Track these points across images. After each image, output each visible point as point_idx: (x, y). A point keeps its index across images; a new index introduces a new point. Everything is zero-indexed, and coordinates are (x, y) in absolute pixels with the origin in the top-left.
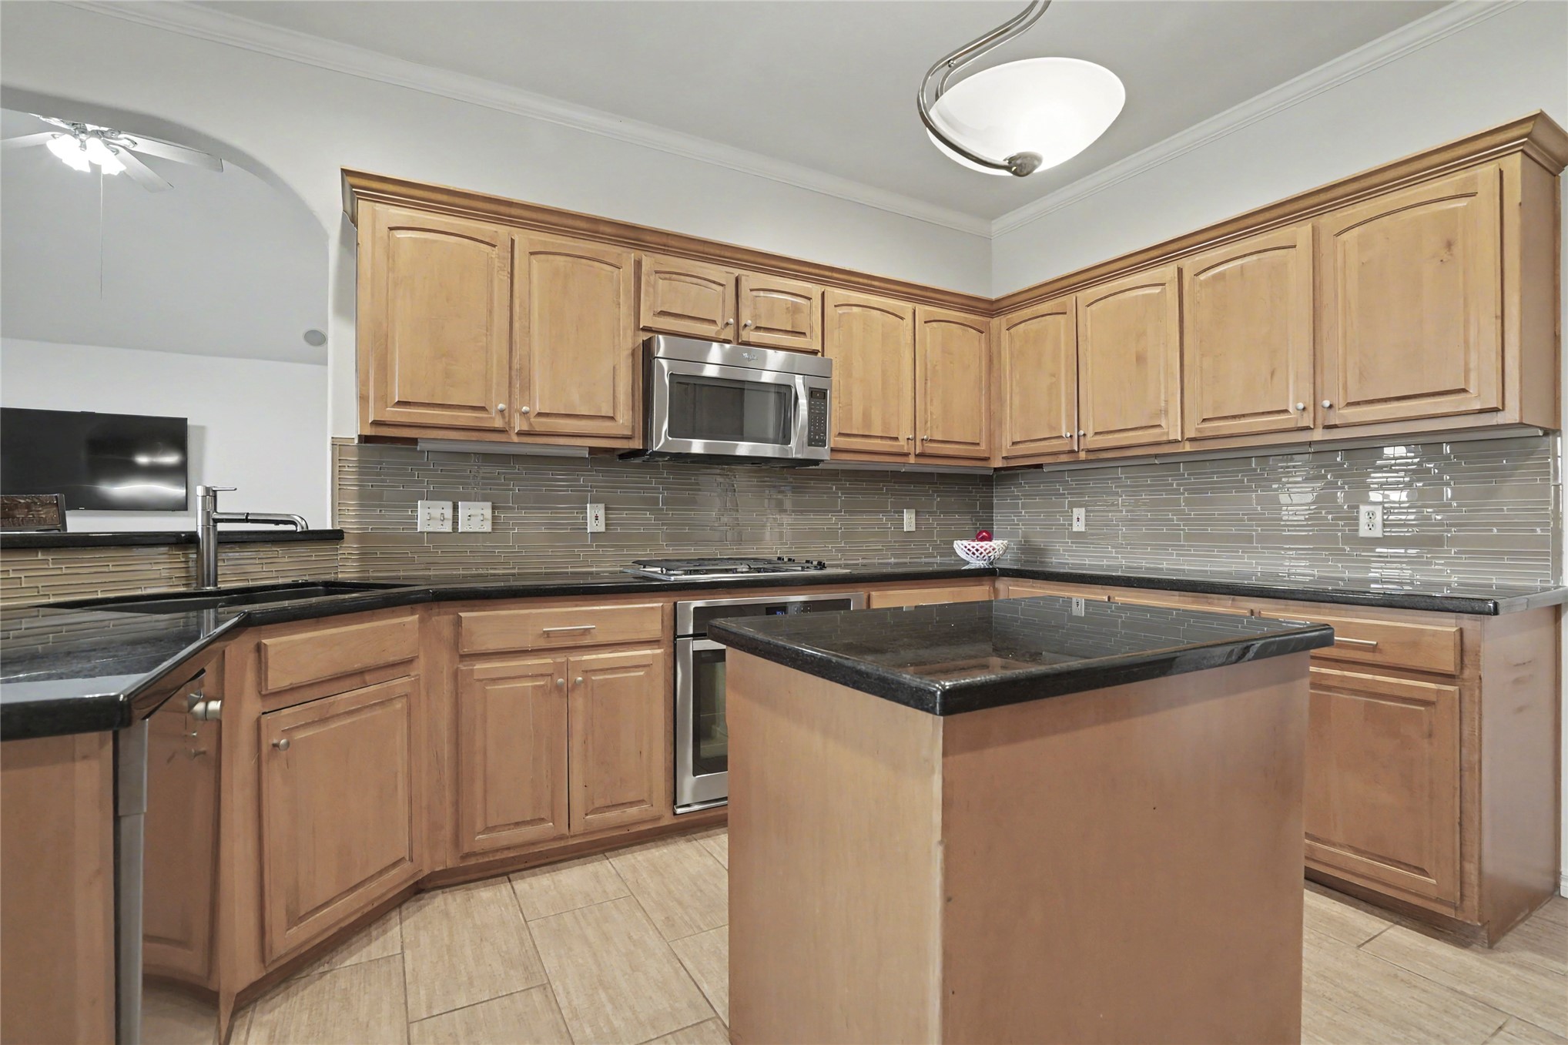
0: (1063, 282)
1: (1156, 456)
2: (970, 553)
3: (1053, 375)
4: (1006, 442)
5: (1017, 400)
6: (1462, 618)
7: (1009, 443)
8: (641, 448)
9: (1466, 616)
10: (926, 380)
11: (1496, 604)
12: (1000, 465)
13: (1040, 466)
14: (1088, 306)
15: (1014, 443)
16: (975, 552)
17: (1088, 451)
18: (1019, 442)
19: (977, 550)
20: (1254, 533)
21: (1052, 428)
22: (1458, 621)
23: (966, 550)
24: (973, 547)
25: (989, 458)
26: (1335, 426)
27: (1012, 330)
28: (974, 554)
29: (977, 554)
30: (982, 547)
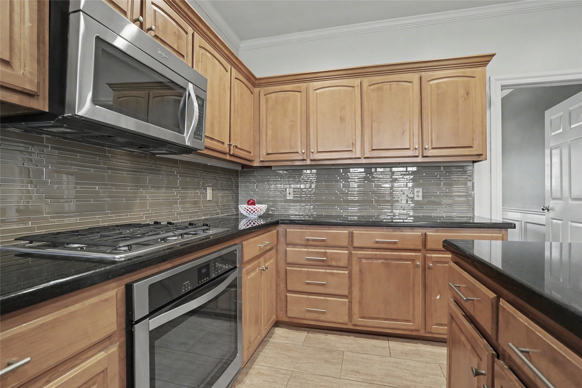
0: (300, 76)
1: (333, 165)
2: (248, 212)
3: (293, 121)
4: (263, 153)
5: (270, 133)
6: (502, 231)
7: (265, 154)
8: (48, 111)
9: (503, 229)
10: (235, 112)
11: (515, 224)
12: (258, 165)
13: (270, 167)
14: (315, 90)
15: (268, 154)
16: (251, 211)
17: (311, 160)
18: (271, 154)
19: (252, 210)
20: (374, 199)
21: (291, 147)
22: (501, 232)
23: (246, 210)
24: (250, 208)
25: (253, 161)
26: (428, 157)
27: (268, 96)
28: (250, 212)
29: (252, 212)
30: (254, 208)
